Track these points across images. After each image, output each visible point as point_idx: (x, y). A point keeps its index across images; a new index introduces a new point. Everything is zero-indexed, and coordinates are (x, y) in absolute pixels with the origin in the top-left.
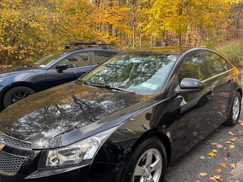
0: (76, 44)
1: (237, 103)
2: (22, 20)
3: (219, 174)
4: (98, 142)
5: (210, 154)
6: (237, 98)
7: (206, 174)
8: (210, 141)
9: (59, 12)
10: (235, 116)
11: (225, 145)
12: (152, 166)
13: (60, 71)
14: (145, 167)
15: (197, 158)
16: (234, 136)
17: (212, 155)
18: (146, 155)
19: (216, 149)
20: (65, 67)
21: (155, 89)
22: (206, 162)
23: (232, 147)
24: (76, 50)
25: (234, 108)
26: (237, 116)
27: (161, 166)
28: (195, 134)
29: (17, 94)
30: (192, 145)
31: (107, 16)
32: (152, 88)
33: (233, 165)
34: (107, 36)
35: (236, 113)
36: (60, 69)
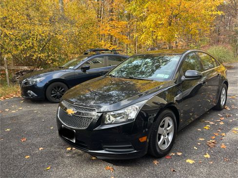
0: (95, 51)
1: (224, 92)
2: (51, 34)
3: (214, 139)
4: (137, 109)
5: (205, 128)
6: (224, 88)
7: (203, 139)
8: (203, 120)
9: (78, 27)
10: (223, 103)
11: (216, 123)
12: (168, 129)
13: (85, 71)
14: (164, 129)
15: (195, 130)
16: (222, 117)
17: (207, 128)
18: (164, 121)
19: (210, 124)
20: (88, 68)
21: (167, 78)
22: (202, 132)
23: (222, 123)
24: (94, 55)
25: (222, 96)
26: (224, 102)
27: (173, 130)
28: (191, 114)
29: (55, 88)
30: (190, 122)
31: (108, 28)
32: (165, 77)
33: (224, 134)
34: (109, 45)
35: (223, 101)
36: (84, 69)
